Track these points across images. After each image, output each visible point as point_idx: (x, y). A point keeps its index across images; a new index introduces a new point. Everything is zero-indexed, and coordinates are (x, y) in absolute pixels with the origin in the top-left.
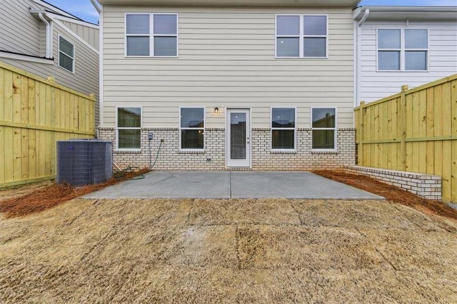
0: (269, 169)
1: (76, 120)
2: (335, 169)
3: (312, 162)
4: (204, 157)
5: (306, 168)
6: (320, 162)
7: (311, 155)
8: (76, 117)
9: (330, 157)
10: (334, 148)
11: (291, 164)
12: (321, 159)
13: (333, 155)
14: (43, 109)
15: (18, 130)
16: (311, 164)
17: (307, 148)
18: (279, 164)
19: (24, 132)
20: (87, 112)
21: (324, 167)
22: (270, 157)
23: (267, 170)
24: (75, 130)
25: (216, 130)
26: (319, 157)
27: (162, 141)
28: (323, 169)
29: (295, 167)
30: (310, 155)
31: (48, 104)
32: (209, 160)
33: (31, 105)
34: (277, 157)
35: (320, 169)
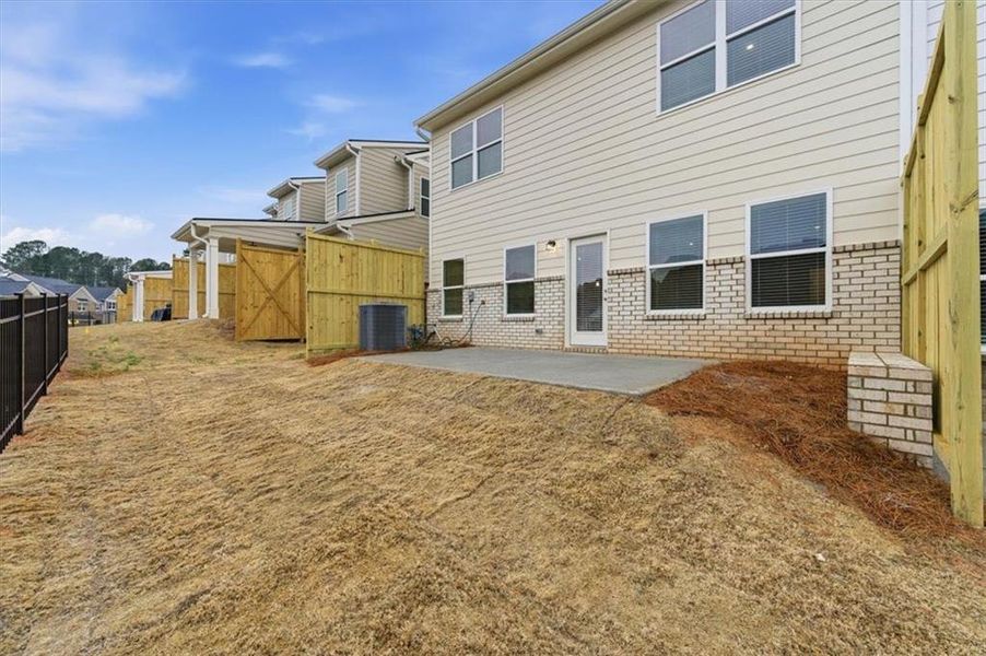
0: (640, 352)
1: (401, 283)
2: (818, 361)
3: (746, 339)
4: (533, 327)
5: (730, 354)
6: (770, 340)
7: (744, 322)
8: (401, 278)
9: (804, 328)
10: (824, 303)
11: (690, 343)
12: (773, 333)
13: (815, 322)
14: (364, 274)
15: (343, 297)
16: (744, 345)
17: (731, 305)
18: (661, 342)
19: (349, 298)
20: (414, 271)
21: (783, 352)
22: (643, 327)
23: (636, 354)
24: (399, 294)
25: (549, 280)
26: (767, 328)
27: (483, 303)
28: (780, 358)
29: (699, 349)
30: (739, 322)
31: (371, 268)
32: (538, 332)
33: (354, 272)
34: (656, 328)
35: (769, 358)
